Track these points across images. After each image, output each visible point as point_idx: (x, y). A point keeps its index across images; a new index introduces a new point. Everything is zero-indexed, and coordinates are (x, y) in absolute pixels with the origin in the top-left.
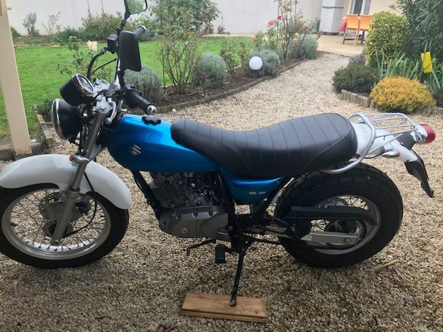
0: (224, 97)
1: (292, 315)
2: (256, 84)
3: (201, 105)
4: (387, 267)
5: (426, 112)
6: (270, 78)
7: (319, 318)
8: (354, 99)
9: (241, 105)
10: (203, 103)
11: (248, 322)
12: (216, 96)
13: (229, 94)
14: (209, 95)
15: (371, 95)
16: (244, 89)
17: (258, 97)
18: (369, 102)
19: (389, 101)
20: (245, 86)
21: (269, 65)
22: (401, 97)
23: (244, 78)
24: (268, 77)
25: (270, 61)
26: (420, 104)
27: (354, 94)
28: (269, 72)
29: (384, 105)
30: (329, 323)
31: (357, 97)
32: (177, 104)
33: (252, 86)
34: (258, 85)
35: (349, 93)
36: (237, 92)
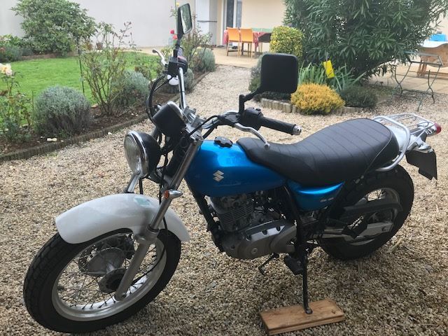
1: (360, 307)
3: (136, 125)
4: (398, 246)
5: (339, 112)
7: (380, 303)
8: (277, 106)
11: (330, 324)
14: (139, 114)
15: (292, 101)
18: (291, 107)
19: (310, 105)
22: (320, 100)
23: (163, 94)
26: (334, 105)
27: (275, 101)
29: (306, 109)
30: (390, 305)
31: (279, 104)
32: (112, 127)
35: (271, 101)
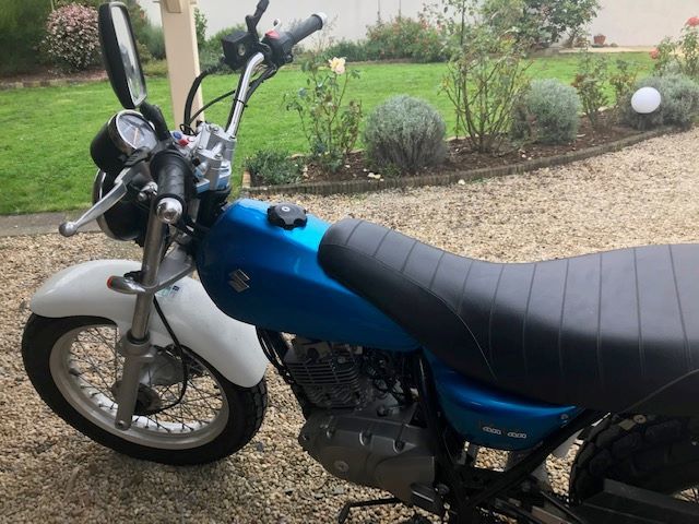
0: (566, 162)
2: (641, 140)
3: (516, 176)
6: (675, 132)
9: (597, 182)
10: (520, 172)
12: (549, 159)
13: (577, 158)
14: (536, 157)
16: (611, 150)
17: (638, 167)
20: (615, 144)
21: (675, 104)
23: (617, 129)
24: (670, 129)
25: (679, 97)
28: (675, 118)
32: (470, 171)
33: (630, 144)
34: (645, 143)
36: (596, 154)
